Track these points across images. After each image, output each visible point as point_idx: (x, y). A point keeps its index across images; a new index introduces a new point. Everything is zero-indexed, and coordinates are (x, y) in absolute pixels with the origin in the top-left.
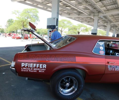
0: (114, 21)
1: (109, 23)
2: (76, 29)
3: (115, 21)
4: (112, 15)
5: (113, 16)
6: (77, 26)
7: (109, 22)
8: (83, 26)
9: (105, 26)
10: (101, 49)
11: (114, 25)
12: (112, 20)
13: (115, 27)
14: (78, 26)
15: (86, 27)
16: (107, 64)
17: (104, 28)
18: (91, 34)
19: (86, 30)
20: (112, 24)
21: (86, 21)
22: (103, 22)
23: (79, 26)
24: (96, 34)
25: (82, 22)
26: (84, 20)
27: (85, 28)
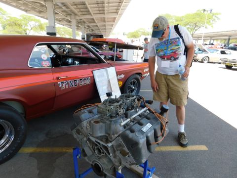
0: (79, 14)
1: (73, 16)
2: (19, 25)
3: (81, 13)
4: (74, 3)
5: (75, 5)
6: (19, 18)
7: (73, 14)
8: (32, 20)
9: (70, 22)
10: (44, 59)
11: (81, 20)
12: (76, 11)
13: (83, 24)
14: (22, 18)
15: (38, 21)
16: (56, 81)
17: (69, 25)
18: (47, 35)
19: (41, 27)
20: (78, 18)
21: (33, 9)
22: (64, 13)
23: (25, 19)
24: (54, 34)
25: (26, 11)
26: (30, 7)
27: (37, 24)
